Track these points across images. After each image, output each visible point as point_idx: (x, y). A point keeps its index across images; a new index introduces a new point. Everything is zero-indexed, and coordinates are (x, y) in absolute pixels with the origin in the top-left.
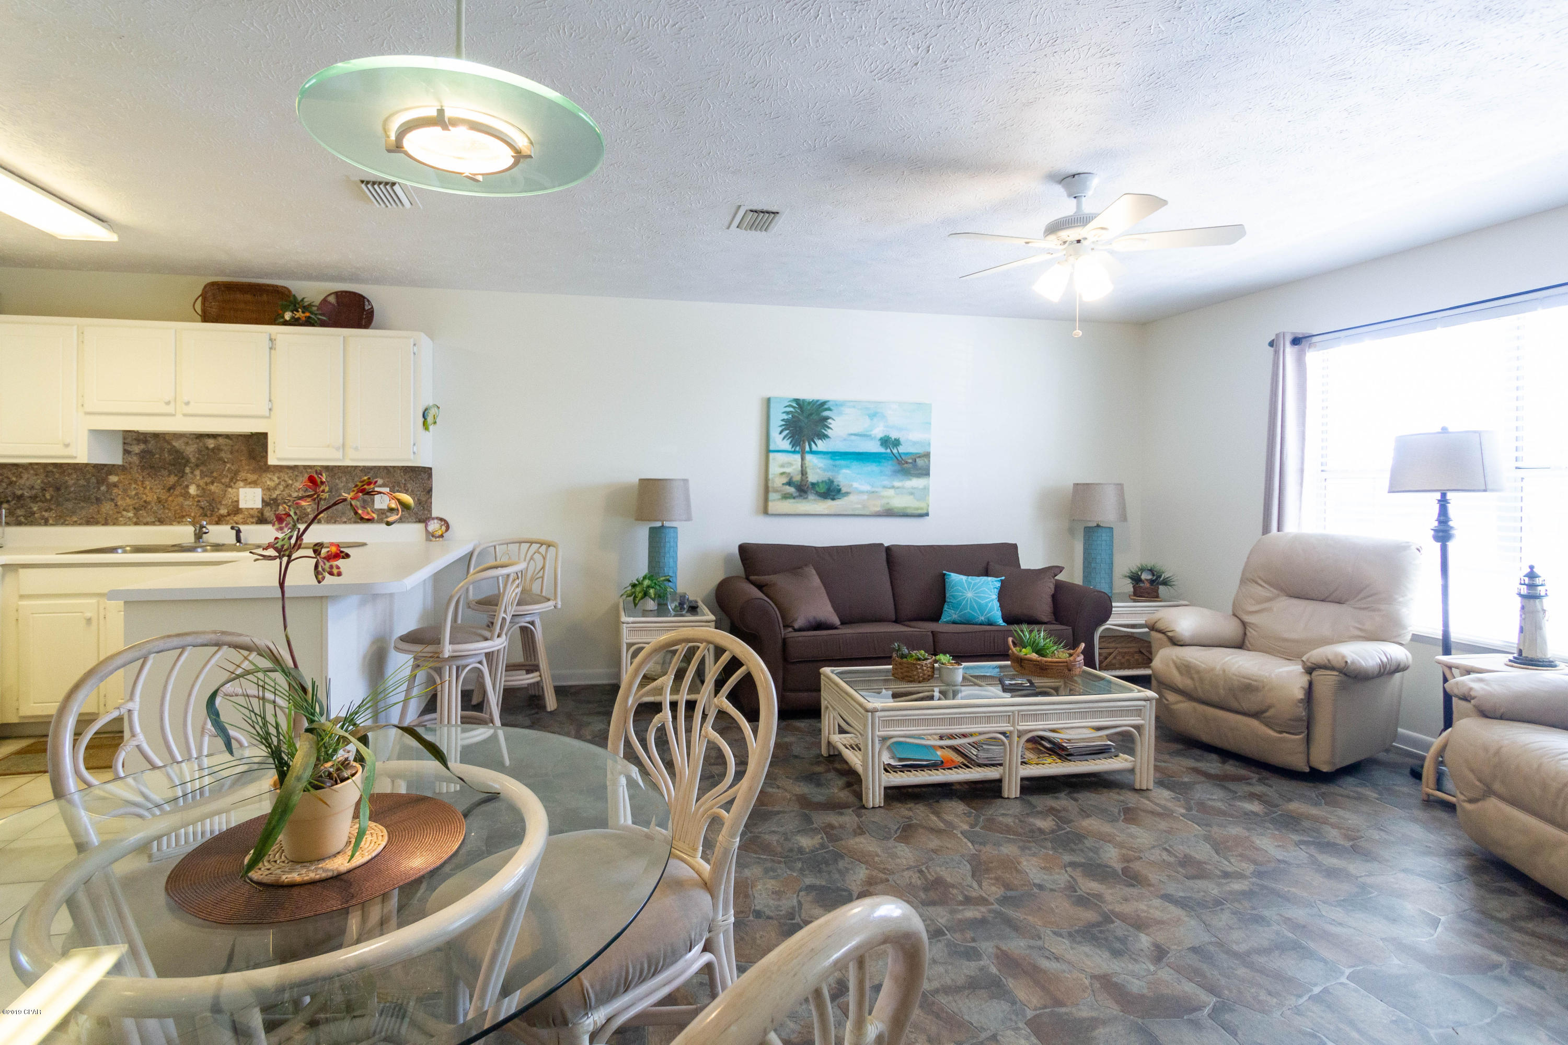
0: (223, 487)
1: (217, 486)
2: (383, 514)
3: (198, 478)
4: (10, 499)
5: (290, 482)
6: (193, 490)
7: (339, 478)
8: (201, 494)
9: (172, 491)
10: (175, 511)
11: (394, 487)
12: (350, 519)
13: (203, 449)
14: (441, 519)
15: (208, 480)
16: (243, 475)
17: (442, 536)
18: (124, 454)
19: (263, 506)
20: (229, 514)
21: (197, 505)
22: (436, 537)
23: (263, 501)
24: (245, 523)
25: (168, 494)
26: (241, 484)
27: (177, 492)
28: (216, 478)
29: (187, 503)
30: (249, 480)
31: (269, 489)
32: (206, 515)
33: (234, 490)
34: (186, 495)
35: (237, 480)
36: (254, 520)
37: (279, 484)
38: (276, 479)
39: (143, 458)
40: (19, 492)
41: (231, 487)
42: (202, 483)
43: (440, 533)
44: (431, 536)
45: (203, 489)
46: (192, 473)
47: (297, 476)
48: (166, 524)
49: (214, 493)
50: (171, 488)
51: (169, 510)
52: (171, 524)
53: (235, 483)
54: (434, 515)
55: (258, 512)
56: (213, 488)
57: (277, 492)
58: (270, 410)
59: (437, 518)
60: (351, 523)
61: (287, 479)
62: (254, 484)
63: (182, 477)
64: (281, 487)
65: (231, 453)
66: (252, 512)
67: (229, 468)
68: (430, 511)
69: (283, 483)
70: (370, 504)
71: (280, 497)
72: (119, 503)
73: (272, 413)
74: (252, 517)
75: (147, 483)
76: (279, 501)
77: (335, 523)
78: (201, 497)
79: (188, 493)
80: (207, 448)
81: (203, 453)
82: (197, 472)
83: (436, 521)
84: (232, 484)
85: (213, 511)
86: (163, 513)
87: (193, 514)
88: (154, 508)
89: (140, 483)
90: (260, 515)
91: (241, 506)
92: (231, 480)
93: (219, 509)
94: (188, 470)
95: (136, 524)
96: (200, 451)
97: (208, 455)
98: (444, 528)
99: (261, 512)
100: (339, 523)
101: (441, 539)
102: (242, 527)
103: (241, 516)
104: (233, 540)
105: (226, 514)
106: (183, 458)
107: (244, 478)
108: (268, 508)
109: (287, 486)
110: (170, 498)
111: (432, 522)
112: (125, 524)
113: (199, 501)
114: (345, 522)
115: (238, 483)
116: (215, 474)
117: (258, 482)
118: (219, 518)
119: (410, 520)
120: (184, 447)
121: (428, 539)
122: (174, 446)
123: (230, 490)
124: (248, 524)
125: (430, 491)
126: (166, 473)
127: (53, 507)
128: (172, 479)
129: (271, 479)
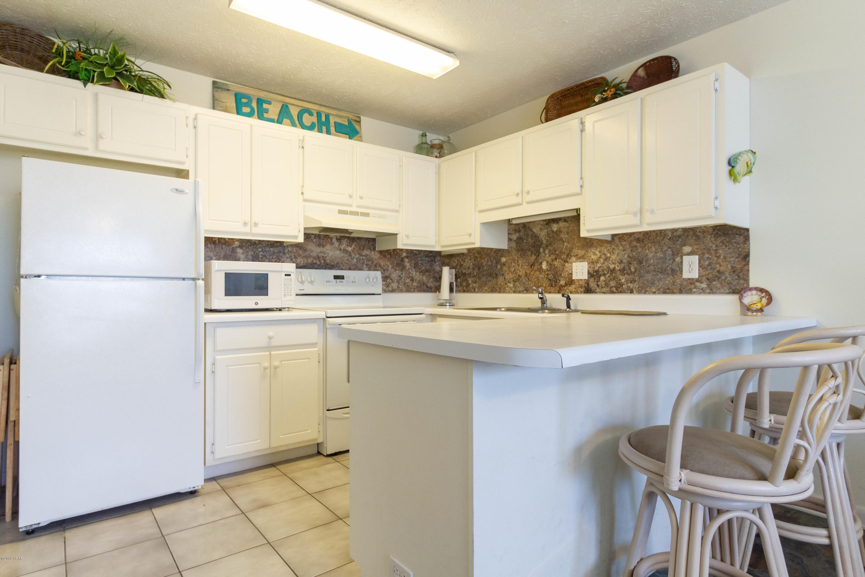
0: (562, 262)
1: (559, 262)
2: (691, 283)
3: (547, 256)
4: (461, 275)
5: (609, 255)
6: (544, 266)
7: (649, 248)
8: (549, 269)
9: (533, 267)
10: (535, 282)
11: (703, 254)
12: (659, 290)
13: (550, 232)
14: (762, 290)
15: (553, 257)
16: (575, 251)
17: (761, 310)
18: (508, 242)
19: (588, 278)
20: (566, 285)
21: (547, 278)
22: (753, 311)
23: (589, 273)
24: (576, 292)
25: (531, 270)
26: (574, 259)
27: (535, 268)
28: (558, 255)
29: (541, 276)
30: (579, 256)
31: (593, 262)
32: (552, 286)
33: (569, 264)
34: (540, 270)
35: (571, 256)
36: (582, 290)
37: (600, 257)
38: (598, 253)
39: (517, 243)
40: (464, 271)
41: (567, 262)
42: (550, 260)
43: (759, 306)
44: (747, 309)
45: (550, 264)
46: (544, 252)
47: (614, 249)
48: (530, 293)
49: (557, 267)
50: (532, 265)
51: (532, 281)
52: (533, 293)
53: (570, 259)
54: (752, 284)
55: (585, 283)
56: (556, 263)
57: (599, 265)
58: (581, 186)
59: (756, 289)
60: (659, 293)
61: (606, 252)
62: (582, 258)
63: (538, 256)
64: (602, 260)
65: (568, 233)
66: (581, 283)
67: (566, 246)
68: (747, 280)
69: (603, 256)
70: (678, 273)
71: (600, 270)
72: (506, 277)
73: (583, 190)
74: (581, 287)
75: (520, 261)
76: (600, 273)
77: (645, 293)
78: (549, 271)
79: (542, 268)
80: (553, 231)
81: (550, 235)
82: (547, 251)
83: (754, 292)
84: (568, 259)
85: (556, 282)
86: (528, 284)
87: (544, 285)
88: (524, 280)
89: (516, 262)
90: (586, 285)
91: (573, 278)
92: (568, 255)
93: (560, 281)
94: (541, 250)
95: (515, 292)
96: (548, 234)
97: (553, 237)
98: (764, 301)
99: (587, 282)
100: (649, 293)
101: (759, 314)
102: (571, 296)
103: (574, 286)
104: (564, 307)
105: (564, 284)
106: (539, 241)
107: (576, 254)
108: (592, 280)
109: (606, 258)
110: (532, 273)
111: (749, 293)
112: (509, 292)
113: (548, 275)
114: (654, 293)
115: (572, 258)
116: (557, 252)
117: (585, 256)
118: (560, 288)
119: (722, 290)
120: (539, 232)
121: (743, 314)
122: (534, 233)
123: (566, 264)
124: (578, 293)
125: (746, 257)
126: (529, 253)
127: (477, 280)
128: (533, 258)
129: (594, 254)
